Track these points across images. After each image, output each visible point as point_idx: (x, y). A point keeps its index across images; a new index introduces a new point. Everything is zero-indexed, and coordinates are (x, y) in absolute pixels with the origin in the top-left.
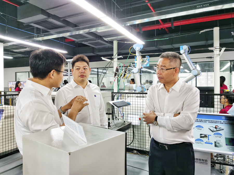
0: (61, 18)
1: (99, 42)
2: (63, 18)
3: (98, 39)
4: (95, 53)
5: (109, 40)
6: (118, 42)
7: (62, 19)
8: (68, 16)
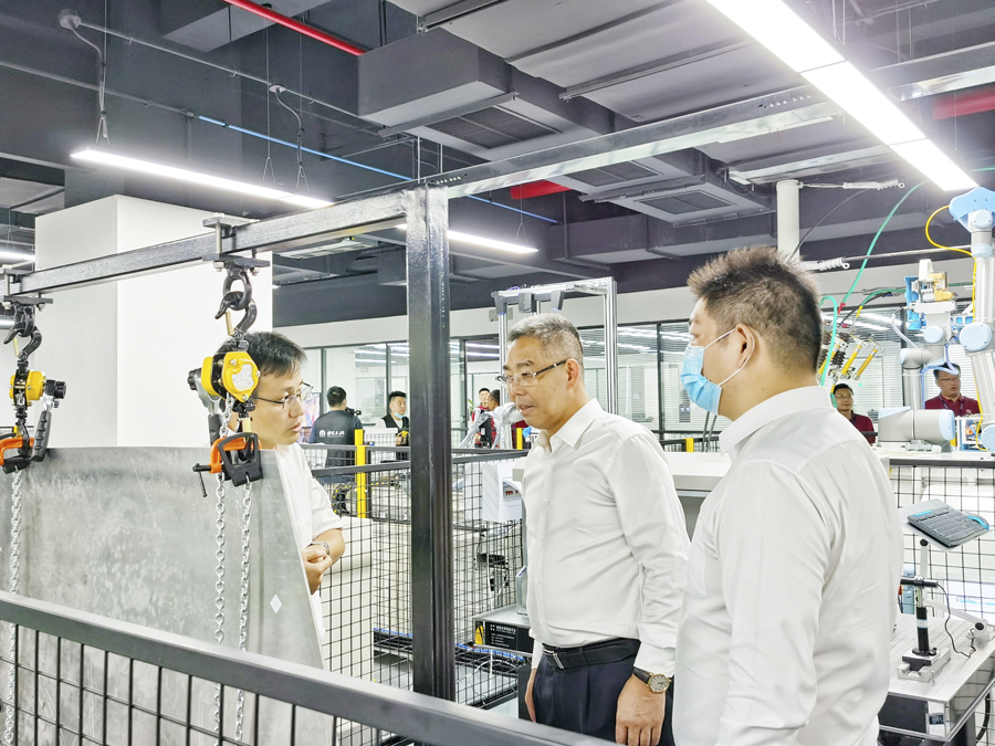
0: (564, 90)
1: (698, 194)
2: (574, 88)
3: (703, 181)
4: (657, 248)
5: (755, 181)
6: (802, 185)
7: (566, 97)
8: (602, 78)
